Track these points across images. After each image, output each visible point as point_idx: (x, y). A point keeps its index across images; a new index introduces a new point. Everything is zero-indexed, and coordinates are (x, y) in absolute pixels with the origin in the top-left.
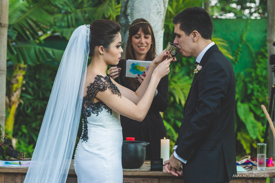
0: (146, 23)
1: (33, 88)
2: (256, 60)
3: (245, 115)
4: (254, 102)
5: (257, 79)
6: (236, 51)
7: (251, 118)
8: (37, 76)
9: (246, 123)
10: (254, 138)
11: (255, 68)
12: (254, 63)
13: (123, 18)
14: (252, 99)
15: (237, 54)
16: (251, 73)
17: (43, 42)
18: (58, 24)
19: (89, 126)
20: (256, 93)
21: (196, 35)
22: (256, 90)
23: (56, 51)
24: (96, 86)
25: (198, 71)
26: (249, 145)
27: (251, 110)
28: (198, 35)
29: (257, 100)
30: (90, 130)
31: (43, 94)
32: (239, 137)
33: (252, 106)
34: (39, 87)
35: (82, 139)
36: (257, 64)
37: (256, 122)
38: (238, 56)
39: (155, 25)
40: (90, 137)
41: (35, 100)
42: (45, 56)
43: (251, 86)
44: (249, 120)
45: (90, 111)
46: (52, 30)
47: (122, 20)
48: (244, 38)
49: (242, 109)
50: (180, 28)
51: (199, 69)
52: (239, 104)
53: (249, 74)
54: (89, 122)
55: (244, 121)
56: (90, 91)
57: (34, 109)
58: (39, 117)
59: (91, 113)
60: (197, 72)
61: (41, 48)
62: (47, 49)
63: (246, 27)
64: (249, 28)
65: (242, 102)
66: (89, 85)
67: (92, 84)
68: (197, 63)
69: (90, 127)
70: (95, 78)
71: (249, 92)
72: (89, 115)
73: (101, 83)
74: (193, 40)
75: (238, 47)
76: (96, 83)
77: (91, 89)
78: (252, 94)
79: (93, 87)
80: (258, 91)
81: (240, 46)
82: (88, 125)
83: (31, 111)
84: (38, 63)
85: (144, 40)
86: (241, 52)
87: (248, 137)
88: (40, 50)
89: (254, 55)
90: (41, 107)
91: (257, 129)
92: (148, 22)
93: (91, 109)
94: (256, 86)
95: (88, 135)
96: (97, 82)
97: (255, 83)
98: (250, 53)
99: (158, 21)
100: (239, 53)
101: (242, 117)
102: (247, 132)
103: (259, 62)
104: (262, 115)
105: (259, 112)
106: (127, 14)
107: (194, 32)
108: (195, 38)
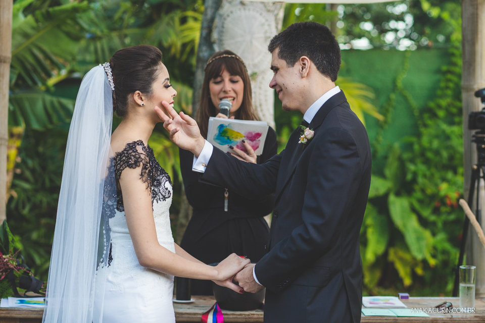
0: (232, 57)
1: (33, 171)
2: (420, 122)
3: (403, 217)
4: (418, 195)
5: (423, 155)
6: (386, 106)
7: (413, 222)
8: (41, 149)
9: (404, 231)
10: (420, 257)
11: (419, 135)
12: (416, 127)
14: (415, 191)
15: (387, 110)
16: (411, 145)
17: (53, 89)
18: (79, 58)
19: (113, 238)
20: (420, 180)
21: (304, 64)
22: (420, 174)
24: (124, 158)
25: (307, 139)
26: (408, 270)
27: (413, 210)
28: (309, 63)
29: (423, 191)
31: (51, 181)
32: (392, 256)
33: (415, 202)
34: (44, 168)
35: (102, 262)
36: (423, 130)
37: (421, 229)
38: (389, 115)
40: (116, 257)
41: (36, 191)
43: (412, 167)
44: (411, 227)
46: (69, 67)
48: (400, 84)
49: (398, 207)
50: (279, 55)
51: (309, 137)
52: (392, 198)
53: (409, 147)
54: (113, 228)
55: (401, 227)
57: (34, 207)
58: (44, 221)
59: (116, 210)
60: (305, 141)
61: (55, 99)
62: (65, 101)
63: (403, 63)
64: (407, 65)
65: (398, 194)
67: (119, 154)
69: (115, 238)
71: (409, 177)
72: (112, 215)
73: (133, 154)
74: (301, 74)
75: (389, 99)
76: (125, 152)
78: (414, 180)
79: (120, 159)
80: (425, 176)
81: (393, 96)
82: (112, 235)
83: (31, 210)
84: (50, 126)
85: (228, 86)
86: (394, 107)
87: (407, 257)
88: (52, 104)
89: (416, 114)
90: (48, 204)
91: (424, 243)
92: (235, 55)
93: (115, 203)
94: (422, 168)
95: (112, 253)
97: (418, 161)
98: (410, 109)
100: (391, 109)
101: (398, 220)
102: (406, 248)
103: (425, 126)
104: (433, 218)
105: (426, 213)
106: (212, 40)
107: (303, 60)
108: (304, 70)
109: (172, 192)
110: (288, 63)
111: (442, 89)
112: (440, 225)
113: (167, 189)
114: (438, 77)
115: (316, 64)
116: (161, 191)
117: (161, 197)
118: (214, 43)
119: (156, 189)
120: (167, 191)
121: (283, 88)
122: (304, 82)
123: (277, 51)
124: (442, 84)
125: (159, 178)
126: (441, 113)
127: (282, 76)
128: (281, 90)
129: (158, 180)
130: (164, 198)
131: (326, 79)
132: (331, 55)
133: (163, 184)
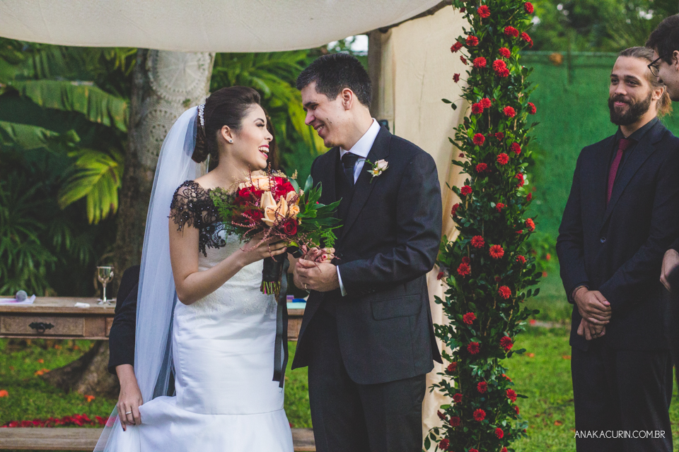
13: (139, 75)
21: (346, 96)
39: (195, 87)
47: (137, 79)
60: (380, 173)
74: (345, 106)
99: (199, 80)
106: (147, 68)
107: (345, 92)
108: (348, 102)
110: (329, 97)
113: (220, 237)
118: (149, 70)
120: (220, 240)
122: (349, 114)
125: (214, 224)
133: (216, 231)
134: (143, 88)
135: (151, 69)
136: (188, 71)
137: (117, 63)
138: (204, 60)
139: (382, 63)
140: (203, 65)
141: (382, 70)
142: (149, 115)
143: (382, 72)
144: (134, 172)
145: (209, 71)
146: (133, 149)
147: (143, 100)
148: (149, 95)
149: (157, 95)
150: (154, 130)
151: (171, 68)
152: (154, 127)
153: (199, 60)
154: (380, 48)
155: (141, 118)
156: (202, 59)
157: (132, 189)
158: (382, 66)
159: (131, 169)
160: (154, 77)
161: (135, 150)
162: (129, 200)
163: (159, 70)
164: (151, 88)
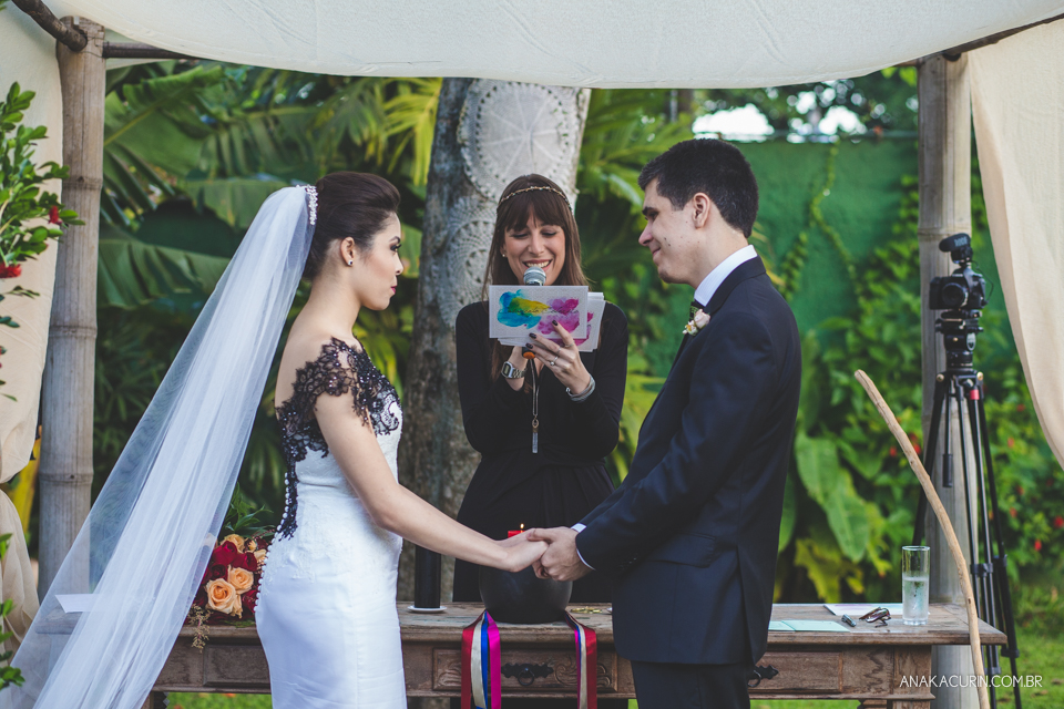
2: (859, 290)
3: (823, 480)
4: (855, 433)
5: (864, 354)
6: (790, 255)
7: (845, 488)
9: (826, 507)
10: (856, 557)
11: (856, 315)
12: (851, 297)
14: (848, 425)
15: (794, 265)
16: (842, 333)
19: (302, 492)
20: (859, 404)
21: (700, 206)
22: (858, 390)
23: (200, 259)
24: (320, 376)
25: (698, 328)
26: (835, 584)
27: (844, 463)
28: (708, 203)
29: (863, 425)
30: (303, 502)
32: (802, 556)
33: (847, 448)
35: (279, 532)
36: (862, 301)
37: (860, 502)
38: (796, 273)
40: (303, 523)
42: (167, 276)
43: (842, 379)
44: (838, 497)
45: (302, 441)
48: (817, 212)
49: (813, 457)
50: (658, 190)
51: (701, 324)
52: (802, 439)
53: (835, 338)
54: (302, 478)
55: (820, 500)
56: (304, 385)
59: (307, 448)
60: (694, 330)
61: (151, 249)
62: (170, 252)
63: (825, 170)
64: (832, 176)
65: (813, 433)
66: (302, 366)
67: (309, 365)
68: (698, 305)
69: (304, 492)
70: (324, 347)
71: (837, 398)
72: (301, 456)
73: (335, 371)
74: (695, 223)
75: (797, 240)
76: (321, 364)
77: (307, 379)
78: (847, 405)
79: (313, 376)
81: (804, 237)
82: (300, 488)
84: (145, 302)
86: (805, 259)
87: (832, 556)
88: (146, 256)
89: (851, 270)
91: (864, 529)
93: (307, 437)
95: (297, 518)
96: (326, 363)
97: (857, 366)
98: (839, 263)
100: (800, 262)
101: (814, 487)
102: (830, 539)
103: (869, 295)
104: (884, 479)
105: (870, 470)
106: (459, 141)
107: (698, 199)
108: (700, 216)
109: (400, 420)
110: (673, 204)
111: (903, 222)
112: (898, 493)
113: (393, 415)
114: (895, 197)
115: (719, 207)
116: (383, 419)
117: (383, 428)
118: (462, 145)
119: (375, 416)
120: (393, 419)
121: (663, 244)
122: (700, 236)
123: (655, 184)
124: (903, 213)
125: (379, 396)
126: (901, 271)
127: (663, 225)
128: (659, 249)
129: (380, 400)
130: (388, 430)
131: (734, 232)
132: (744, 192)
133: (386, 407)
134: (450, 179)
135: (467, 143)
136: (539, 146)
137: (371, 149)
138: (567, 127)
139: (950, 121)
140: (566, 135)
141: (950, 134)
142: (463, 231)
143: (950, 140)
144: (434, 342)
145: (576, 147)
146: (429, 297)
147: (451, 203)
148: (464, 193)
149: (479, 192)
150: (472, 261)
151: (505, 140)
152: (473, 255)
153: (560, 124)
154: (946, 90)
155: (446, 238)
156: (565, 123)
157: (429, 376)
158: (950, 128)
159: (427, 337)
160: (472, 160)
161: (435, 300)
162: (421, 396)
163: (482, 144)
164: (467, 179)
